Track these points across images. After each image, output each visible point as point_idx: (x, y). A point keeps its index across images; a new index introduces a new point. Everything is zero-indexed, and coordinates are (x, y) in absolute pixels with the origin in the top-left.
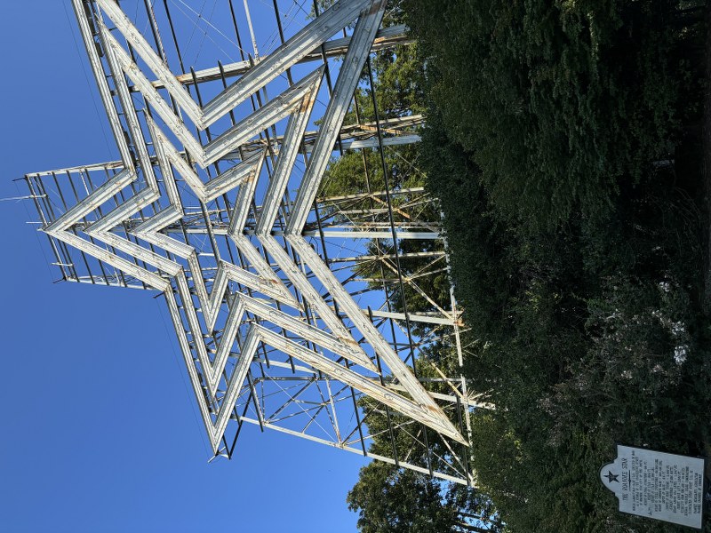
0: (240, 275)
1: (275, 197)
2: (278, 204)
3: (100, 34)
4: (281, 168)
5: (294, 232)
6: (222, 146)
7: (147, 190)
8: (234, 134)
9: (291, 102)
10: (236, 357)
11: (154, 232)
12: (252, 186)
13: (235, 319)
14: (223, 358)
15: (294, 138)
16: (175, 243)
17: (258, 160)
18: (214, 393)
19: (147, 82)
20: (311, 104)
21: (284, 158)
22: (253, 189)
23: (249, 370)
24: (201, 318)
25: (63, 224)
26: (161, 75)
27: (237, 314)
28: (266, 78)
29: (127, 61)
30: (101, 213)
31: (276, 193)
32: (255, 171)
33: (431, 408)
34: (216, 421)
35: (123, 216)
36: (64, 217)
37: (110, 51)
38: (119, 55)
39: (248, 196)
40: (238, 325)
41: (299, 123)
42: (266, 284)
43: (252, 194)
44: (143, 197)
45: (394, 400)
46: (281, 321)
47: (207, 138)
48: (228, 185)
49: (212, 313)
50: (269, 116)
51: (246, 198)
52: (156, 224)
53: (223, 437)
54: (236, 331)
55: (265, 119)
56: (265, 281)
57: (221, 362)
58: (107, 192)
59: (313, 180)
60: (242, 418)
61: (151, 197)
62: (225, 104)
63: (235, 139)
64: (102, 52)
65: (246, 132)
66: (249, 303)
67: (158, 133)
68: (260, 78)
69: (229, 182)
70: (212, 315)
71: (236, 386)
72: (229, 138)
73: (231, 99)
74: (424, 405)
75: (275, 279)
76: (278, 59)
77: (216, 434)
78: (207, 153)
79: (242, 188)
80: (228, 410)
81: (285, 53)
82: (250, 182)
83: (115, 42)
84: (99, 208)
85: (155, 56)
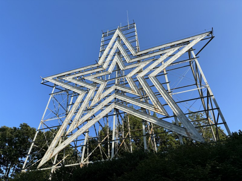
0: (102, 88)
1: (127, 99)
2: (125, 100)
3: (177, 46)
4: (136, 101)
5: (115, 105)
6: (143, 83)
7: (130, 59)
8: (147, 87)
9: (157, 105)
10: (75, 86)
11: (117, 61)
12: (131, 92)
13: (88, 86)
14: (75, 82)
15: (146, 106)
16: (113, 67)
17: (139, 94)
18: (64, 78)
19: (163, 60)
20: (157, 112)
21: (139, 102)
22: (130, 92)
23: (71, 90)
24: (89, 75)
25: (120, 33)
26: (165, 64)
27: (89, 86)
28: (165, 97)
29: (169, 54)
30: (123, 45)
31: (128, 100)
32: (135, 93)
33: (52, 154)
34: (54, 79)
35: (122, 51)
36: (122, 34)
37: (172, 49)
38: (171, 52)
39: (127, 91)
40: (86, 87)
41: (151, 108)
42: (99, 96)
43: (128, 92)
44: (128, 57)
45: (56, 141)
46: (86, 101)
47: (146, 78)
48: (131, 85)
49: (90, 78)
50: (153, 98)
51: (127, 90)
52: (119, 62)
53: (48, 81)
54: (84, 86)
55: (152, 96)
56: (100, 96)
57: (74, 81)
58: (130, 47)
59: (132, 112)
60: (54, 87)
61: (128, 60)
62: (157, 84)
63: (146, 87)
64: (172, 47)
65: (148, 90)
66: (93, 90)
67: (148, 63)
68: (165, 95)
69: (132, 84)
70: (89, 78)
71: (65, 86)
72: (146, 85)
73: (158, 86)
74: (53, 152)
75: (100, 99)
76: (171, 101)
77: (50, 79)
78: (141, 78)
79: (130, 89)
80: (57, 83)
81: (173, 103)
82: (132, 91)
83: (175, 50)
84: (125, 44)
85: (171, 62)
